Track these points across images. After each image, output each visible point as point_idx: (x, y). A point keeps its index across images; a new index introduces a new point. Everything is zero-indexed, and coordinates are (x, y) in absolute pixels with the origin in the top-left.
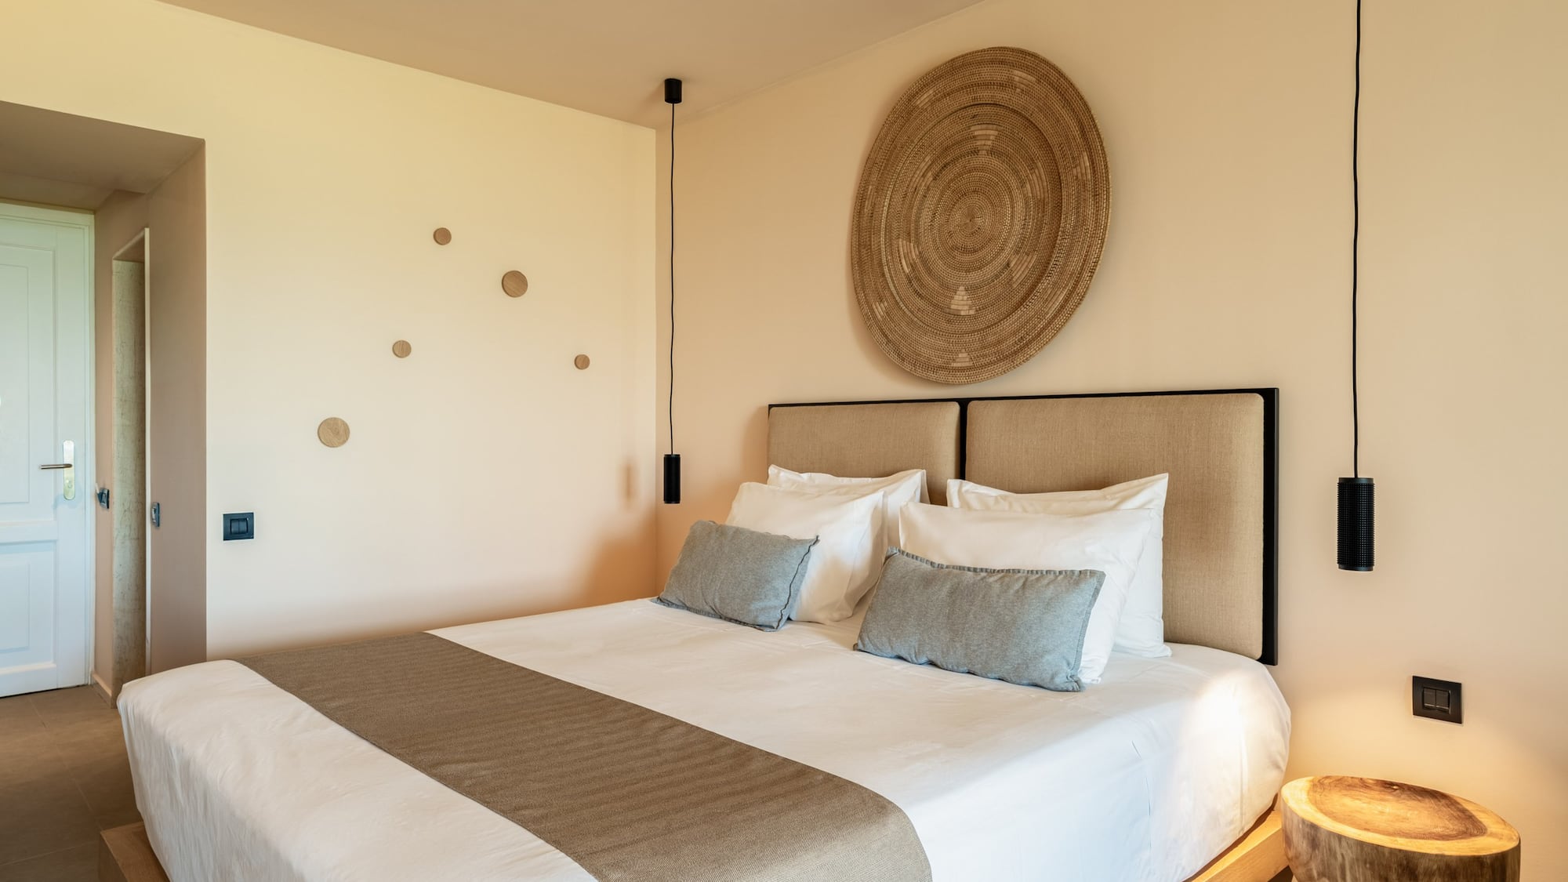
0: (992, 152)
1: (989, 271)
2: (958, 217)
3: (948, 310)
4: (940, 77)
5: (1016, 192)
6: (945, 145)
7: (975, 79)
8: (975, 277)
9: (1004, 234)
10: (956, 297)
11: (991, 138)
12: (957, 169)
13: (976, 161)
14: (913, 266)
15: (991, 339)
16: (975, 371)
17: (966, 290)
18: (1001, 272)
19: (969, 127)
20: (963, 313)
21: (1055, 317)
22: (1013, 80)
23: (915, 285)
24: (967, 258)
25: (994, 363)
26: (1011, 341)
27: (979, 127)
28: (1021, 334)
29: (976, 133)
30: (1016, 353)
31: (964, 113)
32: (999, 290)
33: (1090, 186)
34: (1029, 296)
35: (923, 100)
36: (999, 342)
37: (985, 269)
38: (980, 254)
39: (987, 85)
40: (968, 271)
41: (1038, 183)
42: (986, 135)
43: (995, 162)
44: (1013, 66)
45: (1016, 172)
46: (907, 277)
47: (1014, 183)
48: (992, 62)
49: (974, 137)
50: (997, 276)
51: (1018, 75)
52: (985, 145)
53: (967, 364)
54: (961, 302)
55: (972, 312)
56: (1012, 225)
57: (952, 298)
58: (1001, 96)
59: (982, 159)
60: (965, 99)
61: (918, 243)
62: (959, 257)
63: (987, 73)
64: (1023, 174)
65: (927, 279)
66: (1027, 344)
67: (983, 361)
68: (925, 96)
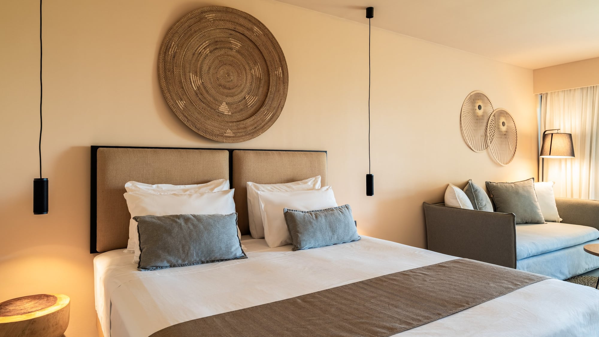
0: (238, 52)
1: (236, 99)
2: (221, 72)
3: (218, 111)
4: (219, 11)
5: (248, 71)
6: (216, 40)
7: (236, 21)
8: (229, 100)
9: (243, 86)
10: (222, 106)
11: (239, 46)
12: (222, 52)
13: (230, 53)
14: (199, 88)
15: (242, 126)
16: (236, 138)
17: (227, 104)
18: (242, 100)
19: (229, 38)
20: (225, 113)
21: (268, 122)
22: (253, 29)
23: (200, 96)
24: (226, 91)
25: (244, 136)
26: (251, 128)
27: (234, 40)
28: (256, 125)
29: (231, 41)
30: (253, 132)
31: (227, 31)
32: (242, 107)
33: (282, 79)
34: (257, 112)
35: (210, 16)
36: (245, 128)
37: (234, 97)
38: (233, 91)
39: (241, 25)
40: (227, 96)
41: (257, 71)
42: (237, 45)
43: (239, 56)
44: (255, 24)
45: (248, 64)
46: (195, 92)
47: (247, 68)
48: (245, 18)
49: (230, 42)
50: (240, 102)
51: (256, 29)
52: (235, 48)
53: (232, 135)
54: (224, 108)
55: (230, 114)
56: (246, 83)
57: (220, 106)
58: (247, 33)
59: (233, 53)
60: (230, 26)
61: (201, 77)
62: (222, 90)
63: (242, 21)
64: (251, 65)
65: (206, 95)
66: (258, 130)
67: (239, 134)
68: (211, 15)
